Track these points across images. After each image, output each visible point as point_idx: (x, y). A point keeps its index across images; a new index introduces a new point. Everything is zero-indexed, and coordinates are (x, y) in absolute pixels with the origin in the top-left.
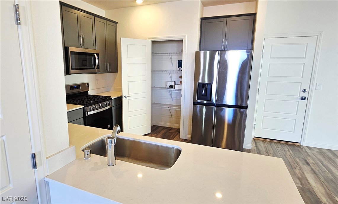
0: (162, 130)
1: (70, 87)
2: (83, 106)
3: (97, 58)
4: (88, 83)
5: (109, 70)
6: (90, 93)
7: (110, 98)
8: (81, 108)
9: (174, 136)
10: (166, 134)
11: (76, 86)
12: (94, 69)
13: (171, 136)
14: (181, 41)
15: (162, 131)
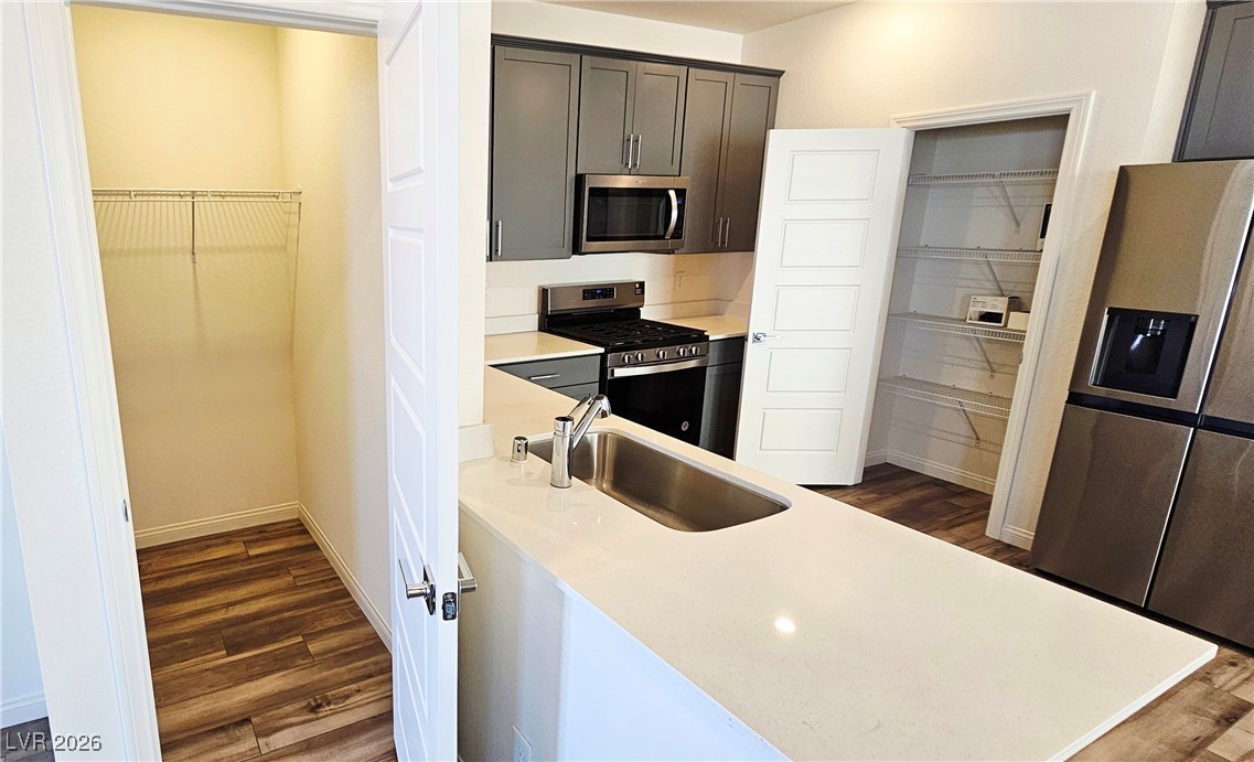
0: (916, 486)
1: (584, 291)
2: (602, 350)
3: (674, 203)
4: (642, 284)
5: (723, 243)
6: (647, 313)
7: (700, 337)
8: (596, 355)
9: (960, 521)
10: (927, 506)
11: (602, 290)
12: (663, 238)
13: (944, 516)
14: (1060, 122)
15: (912, 491)
